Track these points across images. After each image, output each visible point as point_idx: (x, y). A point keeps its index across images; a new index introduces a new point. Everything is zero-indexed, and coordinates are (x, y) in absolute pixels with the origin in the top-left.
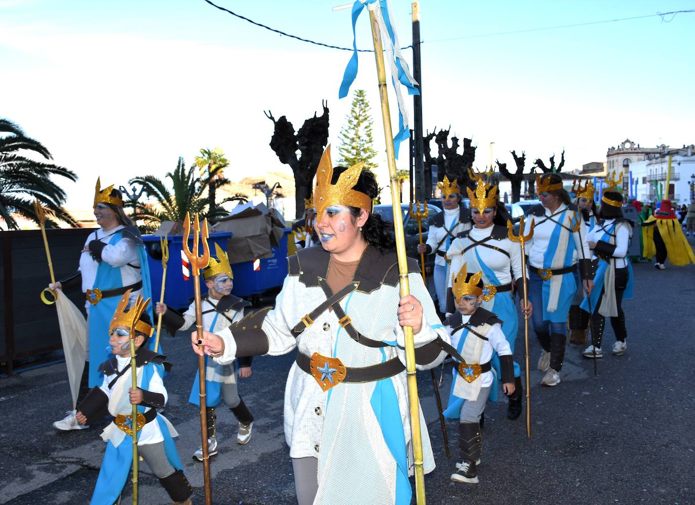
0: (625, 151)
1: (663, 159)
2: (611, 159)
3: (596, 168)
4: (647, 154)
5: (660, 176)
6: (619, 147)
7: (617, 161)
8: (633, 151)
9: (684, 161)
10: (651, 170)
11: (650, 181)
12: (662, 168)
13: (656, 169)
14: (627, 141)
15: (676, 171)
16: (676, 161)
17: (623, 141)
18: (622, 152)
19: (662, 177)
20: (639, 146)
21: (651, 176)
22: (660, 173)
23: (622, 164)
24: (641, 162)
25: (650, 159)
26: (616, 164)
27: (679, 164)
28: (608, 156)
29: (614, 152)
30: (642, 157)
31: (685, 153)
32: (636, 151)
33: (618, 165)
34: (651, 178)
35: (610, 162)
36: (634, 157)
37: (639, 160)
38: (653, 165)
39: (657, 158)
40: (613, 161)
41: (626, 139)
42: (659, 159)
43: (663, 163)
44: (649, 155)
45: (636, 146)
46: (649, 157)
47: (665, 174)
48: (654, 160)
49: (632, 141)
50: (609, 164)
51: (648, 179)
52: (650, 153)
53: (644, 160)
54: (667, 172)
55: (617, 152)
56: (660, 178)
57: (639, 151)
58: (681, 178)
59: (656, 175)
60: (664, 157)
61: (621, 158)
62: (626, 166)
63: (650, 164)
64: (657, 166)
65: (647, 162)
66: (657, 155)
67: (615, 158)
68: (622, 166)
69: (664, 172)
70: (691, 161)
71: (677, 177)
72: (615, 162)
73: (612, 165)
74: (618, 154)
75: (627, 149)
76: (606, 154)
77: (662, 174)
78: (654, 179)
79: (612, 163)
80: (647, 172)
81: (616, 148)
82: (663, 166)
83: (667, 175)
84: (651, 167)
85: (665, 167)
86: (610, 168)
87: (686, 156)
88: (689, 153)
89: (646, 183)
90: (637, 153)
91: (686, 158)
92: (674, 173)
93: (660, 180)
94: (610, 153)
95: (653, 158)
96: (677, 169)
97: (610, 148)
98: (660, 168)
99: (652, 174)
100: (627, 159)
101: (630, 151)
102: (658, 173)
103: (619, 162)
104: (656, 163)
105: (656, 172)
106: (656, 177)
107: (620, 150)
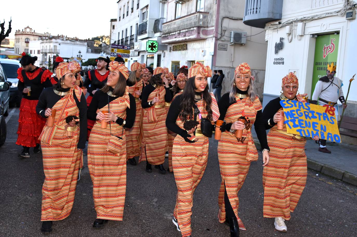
0: (26, 33)
1: (51, 41)
2: (18, 37)
3: (5, 42)
4: (40, 36)
5: (48, 50)
6: (23, 30)
7: (21, 39)
8: (31, 34)
9: (62, 43)
10: (43, 46)
11: (42, 53)
12: (50, 46)
13: (46, 46)
14: (28, 27)
15: (58, 48)
16: (58, 42)
17: (26, 27)
18: (24, 33)
19: (49, 51)
20: (34, 31)
21: (43, 49)
22: (49, 48)
23: (24, 41)
24: (37, 41)
25: (42, 39)
26: (21, 41)
27: (60, 44)
28: (16, 35)
29: (20, 33)
30: (37, 38)
31: (63, 39)
32: (33, 34)
33: (22, 41)
34: (43, 51)
35: (17, 39)
36: (31, 38)
37: (35, 40)
38: (44, 43)
39: (47, 40)
40: (19, 39)
41: (27, 26)
42: (48, 40)
43: (51, 43)
44: (41, 37)
45: (33, 31)
46: (42, 38)
47: (52, 49)
48: (45, 40)
49: (30, 28)
50: (16, 40)
51: (41, 52)
52: (42, 36)
53: (38, 40)
54: (53, 48)
55: (21, 33)
56: (48, 52)
57: (35, 34)
58: (60, 52)
59: (46, 49)
60: (51, 39)
61: (24, 37)
62: (27, 42)
63: (42, 43)
64: (47, 44)
65: (41, 41)
66: (47, 38)
67: (20, 37)
68: (24, 42)
69: (51, 48)
70: (66, 43)
71: (58, 52)
72: (20, 39)
73: (18, 41)
74: (22, 34)
75: (28, 32)
76: (15, 34)
77: (50, 49)
78: (45, 52)
79: (18, 39)
80: (41, 47)
81: (21, 31)
82: (50, 44)
83: (53, 50)
84: (43, 45)
85: (52, 45)
86: (17, 42)
87: (63, 40)
88: (65, 39)
89: (40, 54)
90: (34, 35)
91: (63, 42)
92: (57, 50)
93: (48, 53)
94: (17, 34)
95: (44, 40)
96: (59, 47)
97: (17, 30)
98: (48, 46)
99: (44, 49)
100: (28, 38)
101: (30, 34)
102: (47, 49)
103: (23, 39)
104: (46, 42)
105: (46, 48)
106: (46, 51)
107: (24, 32)
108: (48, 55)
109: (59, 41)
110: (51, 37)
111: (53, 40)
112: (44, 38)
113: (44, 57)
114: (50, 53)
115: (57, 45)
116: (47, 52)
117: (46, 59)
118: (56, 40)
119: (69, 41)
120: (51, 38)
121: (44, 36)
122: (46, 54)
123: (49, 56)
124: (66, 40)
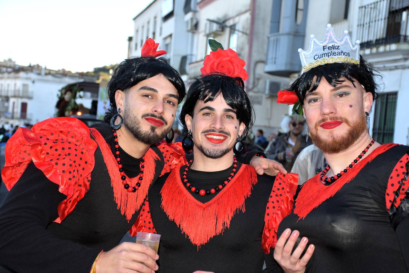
108: (12, 100)
109: (33, 76)
110: (17, 68)
111: (22, 74)
112: (4, 69)
113: (3, 105)
114: (15, 96)
115: (29, 83)
116: (10, 94)
117: (7, 108)
118: (27, 73)
119: (50, 77)
120: (18, 70)
121: (4, 66)
122: (7, 99)
123: (14, 103)
124: (46, 74)
